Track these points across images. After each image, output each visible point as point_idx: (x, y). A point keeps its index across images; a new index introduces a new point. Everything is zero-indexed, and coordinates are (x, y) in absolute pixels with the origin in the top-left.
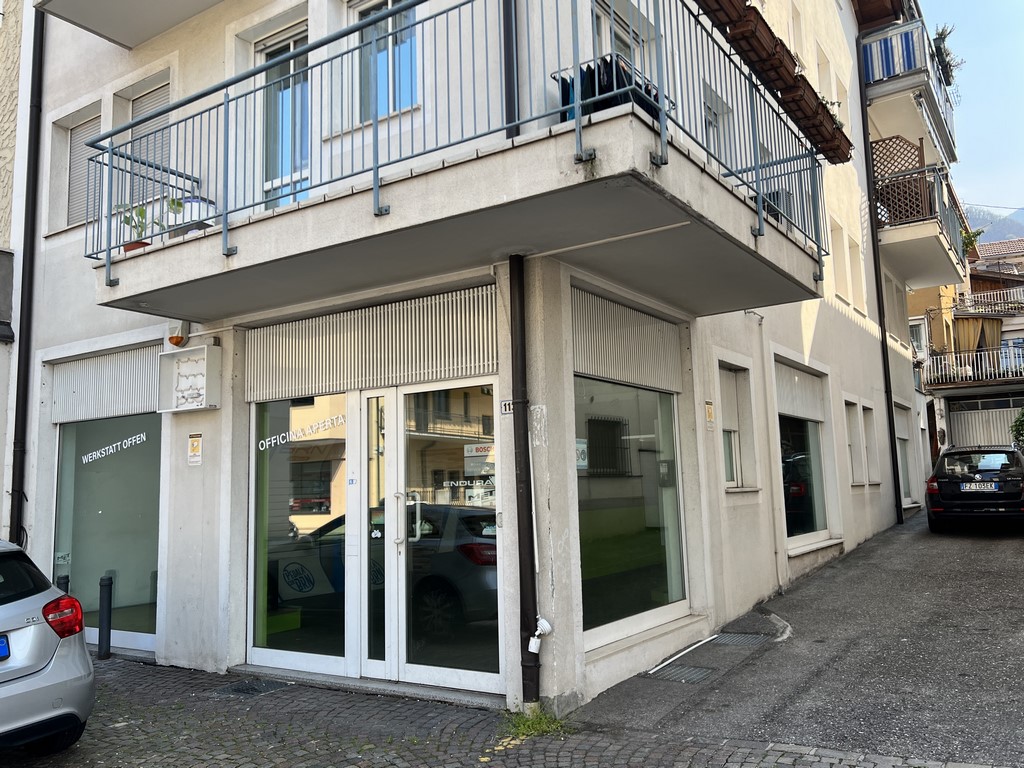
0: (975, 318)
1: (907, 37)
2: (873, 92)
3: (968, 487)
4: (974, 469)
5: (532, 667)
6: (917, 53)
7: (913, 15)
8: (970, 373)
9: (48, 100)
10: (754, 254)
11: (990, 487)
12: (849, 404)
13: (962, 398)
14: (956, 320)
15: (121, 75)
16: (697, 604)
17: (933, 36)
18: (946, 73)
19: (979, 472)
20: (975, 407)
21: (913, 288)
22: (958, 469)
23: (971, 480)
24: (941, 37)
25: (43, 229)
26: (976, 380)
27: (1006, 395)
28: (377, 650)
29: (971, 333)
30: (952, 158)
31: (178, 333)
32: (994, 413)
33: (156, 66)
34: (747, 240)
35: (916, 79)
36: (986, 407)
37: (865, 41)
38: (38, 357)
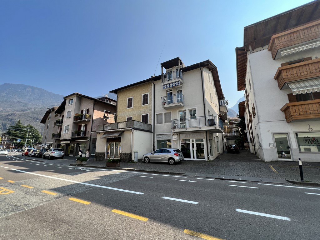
0: (229, 128)
1: (224, 101)
2: (220, 106)
3: (231, 148)
4: (232, 147)
5: (208, 158)
6: (225, 103)
7: (224, 99)
11: (234, 148)
12: (220, 140)
14: (227, 128)
15: (165, 111)
16: (213, 156)
18: (227, 104)
20: (230, 139)
21: (224, 126)
22: (230, 146)
24: (227, 101)
25: (155, 123)
26: (230, 136)
27: (233, 138)
29: (229, 130)
31: (173, 134)
32: (232, 140)
34: (221, 130)
38: (155, 134)
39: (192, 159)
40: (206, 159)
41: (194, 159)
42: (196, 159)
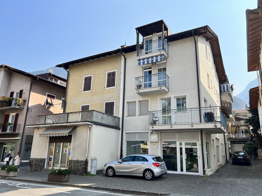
0: (235, 126)
1: (227, 86)
2: (222, 93)
3: (239, 157)
5: (204, 172)
6: (229, 88)
7: (228, 82)
8: (234, 137)
9: (125, 99)
10: (224, 131)
11: (242, 158)
12: (221, 143)
13: (234, 142)
14: (231, 126)
15: (140, 99)
16: (212, 169)
17: (231, 85)
18: (232, 90)
19: (240, 155)
20: (235, 143)
21: (227, 122)
22: (237, 155)
23: (239, 156)
25: (125, 115)
26: (235, 139)
27: (241, 142)
28: (182, 170)
29: (234, 129)
30: (233, 102)
31: (152, 132)
32: (239, 145)
33: (146, 99)
34: (223, 130)
35: (228, 92)
36: (238, 143)
37: (220, 85)
38: (124, 132)
39: (179, 172)
40: (201, 173)
41: (182, 173)
42: (185, 172)
